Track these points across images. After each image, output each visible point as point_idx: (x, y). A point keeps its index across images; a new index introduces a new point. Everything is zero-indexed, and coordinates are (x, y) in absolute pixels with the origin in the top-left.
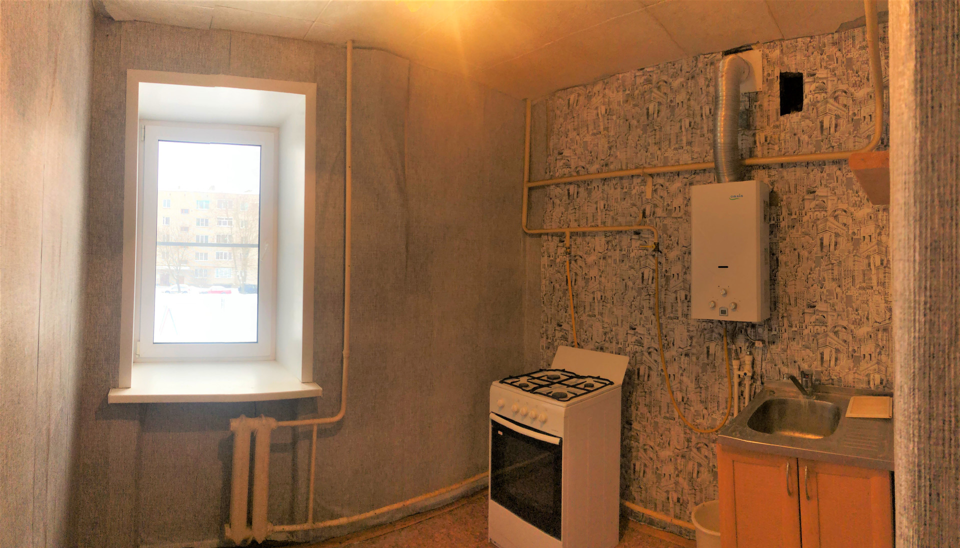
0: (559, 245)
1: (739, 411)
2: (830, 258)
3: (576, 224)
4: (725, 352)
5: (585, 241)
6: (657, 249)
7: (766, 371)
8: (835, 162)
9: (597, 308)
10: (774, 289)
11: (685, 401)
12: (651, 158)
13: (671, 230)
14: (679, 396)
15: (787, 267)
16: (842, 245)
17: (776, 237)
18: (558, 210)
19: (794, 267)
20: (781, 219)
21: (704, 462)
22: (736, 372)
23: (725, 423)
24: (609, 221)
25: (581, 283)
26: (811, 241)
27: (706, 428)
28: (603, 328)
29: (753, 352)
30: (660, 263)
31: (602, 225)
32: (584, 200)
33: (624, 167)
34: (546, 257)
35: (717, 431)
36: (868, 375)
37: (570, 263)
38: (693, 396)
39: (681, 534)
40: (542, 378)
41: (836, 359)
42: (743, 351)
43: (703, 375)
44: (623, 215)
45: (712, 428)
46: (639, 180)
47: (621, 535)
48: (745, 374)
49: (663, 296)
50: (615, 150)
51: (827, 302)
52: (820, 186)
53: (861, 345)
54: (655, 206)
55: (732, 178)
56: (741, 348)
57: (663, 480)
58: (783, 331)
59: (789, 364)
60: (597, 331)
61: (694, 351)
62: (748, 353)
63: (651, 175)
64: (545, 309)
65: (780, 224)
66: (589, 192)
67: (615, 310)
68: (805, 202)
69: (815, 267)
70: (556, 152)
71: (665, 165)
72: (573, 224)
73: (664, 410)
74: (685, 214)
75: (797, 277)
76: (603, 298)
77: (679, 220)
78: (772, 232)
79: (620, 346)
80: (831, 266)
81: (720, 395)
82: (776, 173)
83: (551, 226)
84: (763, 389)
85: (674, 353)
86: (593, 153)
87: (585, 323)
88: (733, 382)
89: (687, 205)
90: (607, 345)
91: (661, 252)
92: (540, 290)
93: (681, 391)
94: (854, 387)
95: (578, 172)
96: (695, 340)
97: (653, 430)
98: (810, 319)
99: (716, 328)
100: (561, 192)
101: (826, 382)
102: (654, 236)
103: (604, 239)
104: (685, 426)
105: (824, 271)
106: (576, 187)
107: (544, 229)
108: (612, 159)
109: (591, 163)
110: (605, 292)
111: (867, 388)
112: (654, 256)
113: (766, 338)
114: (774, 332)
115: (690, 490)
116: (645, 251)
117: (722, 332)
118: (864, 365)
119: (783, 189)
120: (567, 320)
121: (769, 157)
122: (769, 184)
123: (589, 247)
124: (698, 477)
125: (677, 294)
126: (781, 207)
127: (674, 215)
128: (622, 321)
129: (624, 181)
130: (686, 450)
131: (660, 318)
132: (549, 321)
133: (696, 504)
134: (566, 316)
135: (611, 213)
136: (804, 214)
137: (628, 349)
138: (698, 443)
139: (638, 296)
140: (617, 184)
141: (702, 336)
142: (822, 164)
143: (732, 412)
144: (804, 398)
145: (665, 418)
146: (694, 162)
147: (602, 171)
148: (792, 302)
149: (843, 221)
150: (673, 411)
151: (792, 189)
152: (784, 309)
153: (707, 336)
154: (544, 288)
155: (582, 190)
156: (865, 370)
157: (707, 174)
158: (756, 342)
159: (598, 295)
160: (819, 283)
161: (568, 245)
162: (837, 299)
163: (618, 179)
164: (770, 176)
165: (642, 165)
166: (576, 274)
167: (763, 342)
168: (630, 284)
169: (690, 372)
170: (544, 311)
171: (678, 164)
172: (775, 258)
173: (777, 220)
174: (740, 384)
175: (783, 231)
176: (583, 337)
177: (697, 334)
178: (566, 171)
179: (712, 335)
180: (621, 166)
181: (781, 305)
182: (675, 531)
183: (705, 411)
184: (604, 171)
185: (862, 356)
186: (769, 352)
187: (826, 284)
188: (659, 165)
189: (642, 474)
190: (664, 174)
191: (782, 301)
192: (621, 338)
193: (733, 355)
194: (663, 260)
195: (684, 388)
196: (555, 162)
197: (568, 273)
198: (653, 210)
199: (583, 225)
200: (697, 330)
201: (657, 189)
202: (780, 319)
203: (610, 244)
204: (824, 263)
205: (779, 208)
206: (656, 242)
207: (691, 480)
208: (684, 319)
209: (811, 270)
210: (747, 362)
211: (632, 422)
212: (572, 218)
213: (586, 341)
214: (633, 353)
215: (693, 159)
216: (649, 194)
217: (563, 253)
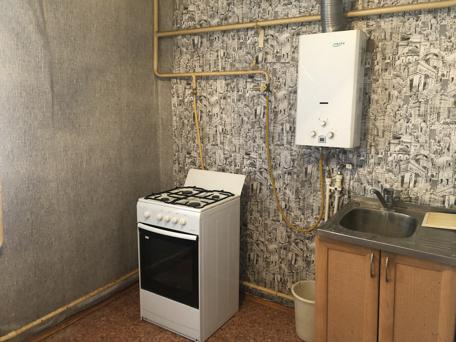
0: (186, 87)
1: (329, 217)
2: (418, 97)
3: (200, 70)
4: (320, 172)
5: (209, 84)
6: (268, 89)
7: (353, 188)
8: (430, 11)
9: (219, 139)
10: (365, 123)
11: (288, 209)
12: (262, 13)
13: (280, 73)
14: (283, 204)
15: (378, 105)
16: (431, 85)
17: (370, 79)
18: (186, 57)
19: (384, 104)
20: (376, 64)
21: (300, 253)
22: (328, 188)
23: (317, 225)
24: (228, 67)
25: (205, 118)
26: (401, 82)
27: (303, 228)
28: (224, 154)
29: (343, 172)
30: (270, 101)
31: (222, 71)
32: (207, 49)
33: (241, 21)
34: (176, 97)
35: (310, 231)
36: (444, 196)
37: (196, 102)
38: (293, 205)
39: (281, 303)
40: (179, 193)
41: (415, 182)
42: (335, 172)
43: (302, 189)
44: (240, 62)
45: (307, 229)
46: (253, 32)
47: (240, 304)
48: (336, 189)
49: (272, 128)
50: (233, 7)
51: (411, 135)
52: (414, 33)
53: (439, 172)
54: (267, 53)
55: (335, 28)
56: (333, 169)
57: (271, 266)
58: (370, 157)
59: (373, 183)
60: (219, 156)
61: (295, 170)
62: (339, 173)
63: (264, 28)
64: (177, 140)
65: (374, 68)
66: (211, 42)
67: (233, 140)
68: (399, 48)
69: (404, 105)
70: (182, 7)
71: (276, 18)
72: (198, 69)
73: (272, 215)
74: (292, 60)
75: (386, 114)
76: (224, 130)
77: (287, 65)
78: (367, 74)
79: (237, 168)
80: (418, 104)
81: (314, 205)
82: (374, 23)
83: (180, 71)
84: (349, 202)
85: (280, 172)
86: (214, 9)
87: (209, 151)
88: (326, 195)
89: (294, 52)
90: (227, 167)
91: (271, 92)
92: (171, 125)
93: (284, 201)
94: (429, 205)
95: (201, 25)
96: (296, 162)
97: (263, 230)
98: (395, 148)
99: (314, 153)
100: (187, 41)
101: (404, 200)
102: (265, 79)
103: (224, 82)
104: (287, 227)
105: (411, 108)
106: (200, 38)
107: (173, 73)
108: (230, 14)
109: (212, 17)
110: (226, 126)
111: (442, 207)
112: (265, 95)
113: (355, 161)
114: (362, 158)
115: (289, 273)
116: (258, 92)
117: (318, 156)
118: (440, 188)
119: (379, 37)
120: (195, 149)
121: (368, 9)
122: (367, 33)
123: (212, 89)
124: (295, 264)
125: (283, 126)
126: (376, 53)
127: (282, 61)
128: (239, 148)
129: (240, 33)
130: (287, 244)
131: (269, 145)
132: (180, 150)
133: (293, 283)
134: (194, 146)
135: (230, 60)
136: (397, 58)
137: (244, 170)
138: (296, 239)
139: (251, 128)
140: (234, 35)
141: (302, 160)
142: (417, 14)
143: (323, 217)
144: (385, 210)
145: (273, 220)
146: (301, 16)
147: (222, 24)
148: (380, 134)
149: (433, 64)
150: (278, 216)
151: (388, 37)
152: (372, 139)
153: (306, 159)
154: (175, 123)
155: (204, 40)
156: (442, 192)
157: (313, 26)
158: (347, 165)
159: (220, 128)
160: (406, 118)
161: (194, 87)
162: (421, 132)
163: (236, 31)
164: (368, 26)
165: (255, 19)
166: (201, 112)
167: (353, 165)
168: (245, 119)
169: (292, 186)
170: (176, 142)
171: (287, 17)
172: (367, 97)
173: (372, 64)
174: (331, 197)
175: (377, 74)
176: (208, 161)
177: (298, 157)
178: (191, 23)
179: (310, 159)
180: (238, 20)
181: (370, 136)
182: (278, 301)
183: (302, 216)
184: (223, 24)
185: (440, 181)
186: (356, 173)
187: (412, 119)
188: (270, 19)
189: (255, 262)
190: (275, 26)
191: (371, 133)
192: (238, 161)
193: (327, 174)
194: (273, 99)
195: (287, 198)
196: (181, 15)
197: (195, 111)
198: (264, 57)
199: (207, 70)
200: (298, 154)
201: (268, 39)
202: (368, 148)
203: (229, 86)
204: (412, 101)
205: (375, 54)
206: (267, 83)
207: (290, 266)
208: (288, 146)
209: (400, 107)
210: (337, 180)
211: (248, 224)
212: (197, 64)
213: (211, 165)
214: (247, 173)
215: (300, 13)
216: (261, 45)
217: (190, 94)
